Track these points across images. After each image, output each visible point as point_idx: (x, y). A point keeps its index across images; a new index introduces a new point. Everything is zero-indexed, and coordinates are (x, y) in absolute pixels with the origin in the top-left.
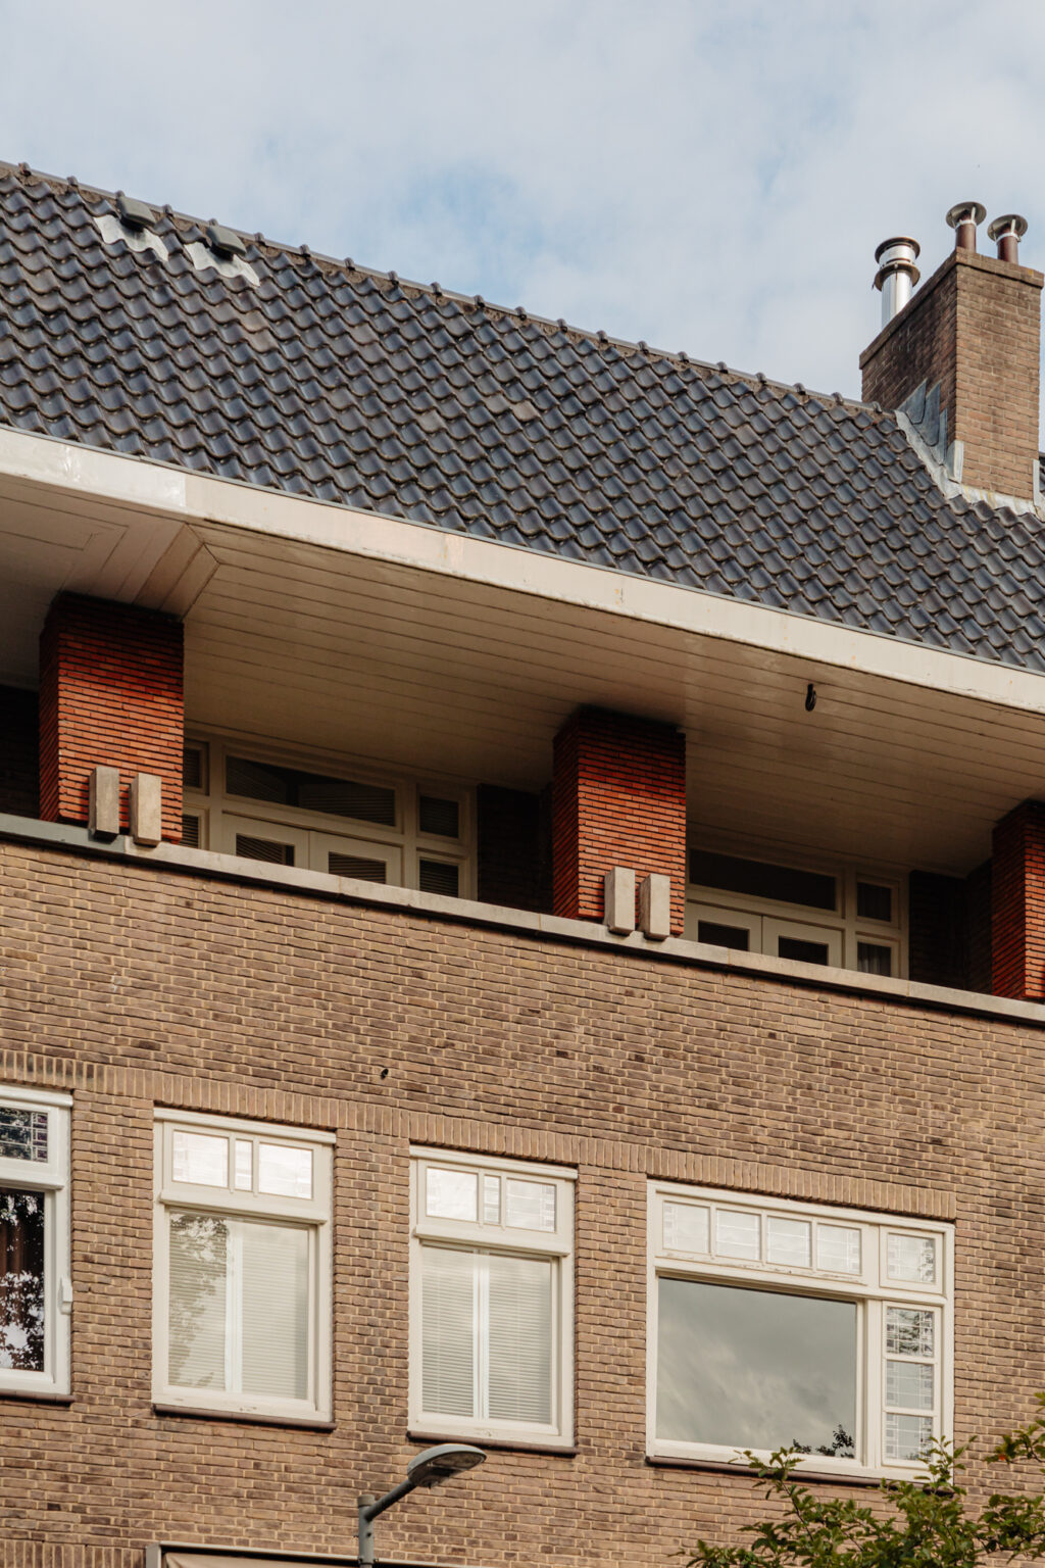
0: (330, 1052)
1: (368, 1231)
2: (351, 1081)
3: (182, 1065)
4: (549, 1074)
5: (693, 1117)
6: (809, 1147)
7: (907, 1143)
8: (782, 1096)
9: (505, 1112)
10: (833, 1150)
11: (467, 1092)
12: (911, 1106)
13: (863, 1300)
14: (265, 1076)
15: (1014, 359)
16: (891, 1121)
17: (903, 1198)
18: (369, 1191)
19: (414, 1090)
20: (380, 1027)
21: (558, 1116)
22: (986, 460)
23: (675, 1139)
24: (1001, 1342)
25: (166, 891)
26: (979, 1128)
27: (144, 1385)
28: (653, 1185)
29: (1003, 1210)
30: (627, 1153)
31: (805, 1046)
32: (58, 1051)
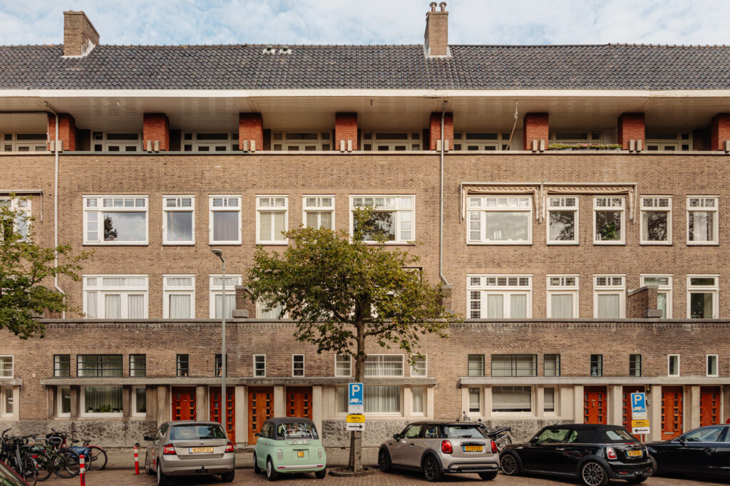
0: (287, 181)
1: (294, 211)
2: (291, 185)
3: (260, 187)
4: (329, 179)
5: (359, 183)
6: (383, 184)
7: (405, 181)
8: (377, 176)
9: (321, 187)
10: (388, 184)
11: (313, 184)
12: (405, 174)
13: (395, 211)
14: (275, 187)
15: (442, 29)
16: (401, 177)
17: (404, 191)
18: (294, 204)
19: (303, 185)
20: (297, 176)
21: (331, 186)
22: (436, 49)
23: (355, 187)
24: (426, 216)
25: (257, 159)
26: (421, 176)
27: (254, 241)
28: (350, 196)
29: (426, 191)
30: (346, 191)
31: (382, 166)
32: (239, 188)
